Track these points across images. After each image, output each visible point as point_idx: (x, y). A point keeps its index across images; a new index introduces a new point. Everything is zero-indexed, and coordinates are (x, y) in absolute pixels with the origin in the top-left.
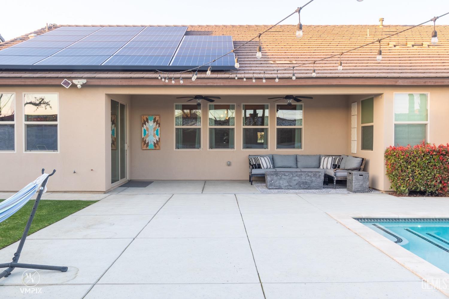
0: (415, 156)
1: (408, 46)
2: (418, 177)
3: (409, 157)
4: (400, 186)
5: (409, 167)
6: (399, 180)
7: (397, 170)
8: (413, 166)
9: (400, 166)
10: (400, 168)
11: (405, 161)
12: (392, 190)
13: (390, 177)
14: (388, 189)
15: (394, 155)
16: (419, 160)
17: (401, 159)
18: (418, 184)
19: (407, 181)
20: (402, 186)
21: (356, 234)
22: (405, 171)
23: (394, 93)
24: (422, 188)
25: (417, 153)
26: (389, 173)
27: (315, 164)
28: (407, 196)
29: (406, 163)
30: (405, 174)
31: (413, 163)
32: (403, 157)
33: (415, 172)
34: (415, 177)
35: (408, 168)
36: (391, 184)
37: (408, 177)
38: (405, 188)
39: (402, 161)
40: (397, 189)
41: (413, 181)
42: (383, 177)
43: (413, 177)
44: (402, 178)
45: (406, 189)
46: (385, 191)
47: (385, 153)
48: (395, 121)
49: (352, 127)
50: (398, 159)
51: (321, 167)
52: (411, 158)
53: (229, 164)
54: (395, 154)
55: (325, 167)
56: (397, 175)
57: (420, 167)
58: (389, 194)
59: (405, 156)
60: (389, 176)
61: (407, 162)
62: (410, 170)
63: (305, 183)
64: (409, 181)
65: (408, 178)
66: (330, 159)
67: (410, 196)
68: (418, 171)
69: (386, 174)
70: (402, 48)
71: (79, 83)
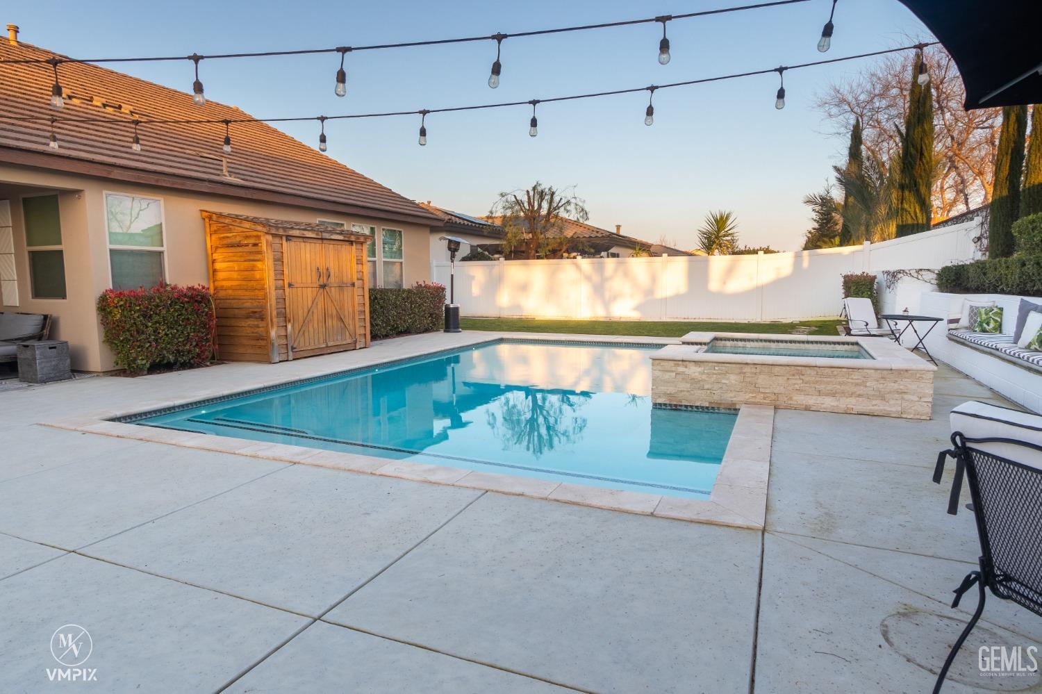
0: (158, 306)
1: (95, 103)
2: (164, 340)
3: (147, 308)
4: (135, 359)
5: (150, 324)
6: (134, 348)
7: (128, 330)
8: (156, 322)
9: (135, 323)
10: (134, 328)
11: (142, 316)
12: (118, 367)
13: (114, 345)
14: (110, 367)
15: (121, 306)
16: (164, 312)
17: (135, 312)
18: (165, 352)
19: (147, 348)
20: (140, 358)
21: (141, 440)
22: (143, 333)
23: (105, 192)
24: (171, 357)
25: (161, 301)
28: (145, 375)
29: (144, 318)
30: (143, 336)
31: (156, 318)
32: (138, 308)
33: (159, 333)
34: (159, 341)
35: (147, 327)
36: (115, 357)
37: (149, 342)
38: (144, 362)
39: (137, 315)
40: (129, 365)
41: (156, 348)
42: (98, 347)
43: (156, 340)
44: (138, 344)
45: (147, 362)
46: (104, 372)
47: (100, 302)
48: (110, 244)
50: (130, 311)
52: (151, 310)
54: (122, 303)
56: (130, 340)
57: (167, 324)
58: (112, 376)
59: (141, 306)
60: (112, 343)
61: (144, 316)
62: (150, 330)
64: (150, 349)
65: (149, 344)
67: (151, 374)
68: (164, 330)
69: (104, 342)
70: (85, 106)
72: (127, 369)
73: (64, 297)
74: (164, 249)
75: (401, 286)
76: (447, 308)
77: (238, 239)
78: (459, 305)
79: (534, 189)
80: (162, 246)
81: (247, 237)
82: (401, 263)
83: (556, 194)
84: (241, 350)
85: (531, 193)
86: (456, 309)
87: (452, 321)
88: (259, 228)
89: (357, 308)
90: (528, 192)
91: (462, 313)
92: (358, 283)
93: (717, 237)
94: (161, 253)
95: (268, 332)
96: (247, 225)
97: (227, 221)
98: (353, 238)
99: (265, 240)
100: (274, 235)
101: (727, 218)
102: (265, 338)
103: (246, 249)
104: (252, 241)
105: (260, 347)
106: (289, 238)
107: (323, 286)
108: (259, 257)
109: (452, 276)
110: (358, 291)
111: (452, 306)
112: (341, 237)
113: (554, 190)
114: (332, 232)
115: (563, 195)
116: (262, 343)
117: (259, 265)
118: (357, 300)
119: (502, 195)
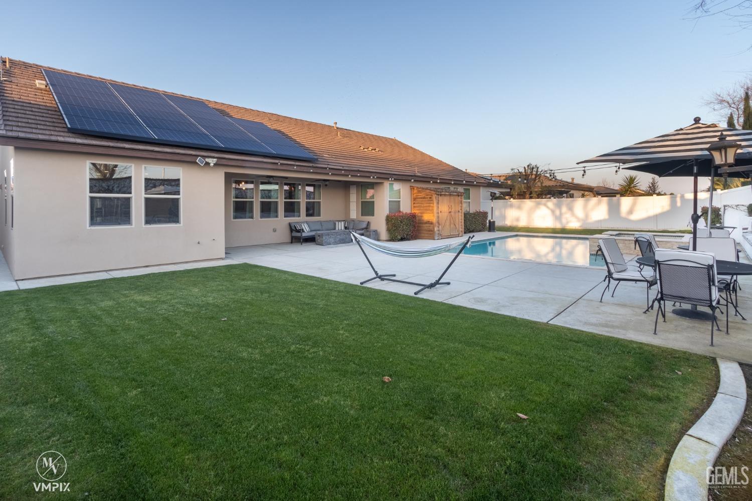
14: (388, 238)
26: (388, 230)
27: (333, 227)
36: (390, 235)
42: (384, 232)
46: (385, 240)
48: (389, 199)
49: (351, 200)
51: (337, 229)
53: (275, 230)
55: (340, 228)
58: (388, 241)
63: (343, 240)
64: (401, 233)
66: (343, 223)
71: (212, 162)
72: (392, 239)
73: (373, 215)
74: (401, 200)
75: (469, 212)
76: (490, 222)
77: (424, 196)
78: (495, 220)
79: (528, 166)
80: (400, 198)
81: (427, 195)
82: (469, 202)
83: (539, 168)
84: (423, 235)
85: (527, 169)
86: (494, 222)
87: (492, 227)
88: (432, 192)
89: (460, 221)
90: (525, 168)
91: (497, 224)
92: (460, 211)
93: (630, 188)
94: (399, 201)
95: (434, 228)
96: (428, 191)
97: (420, 190)
98: (460, 194)
99: (434, 196)
100: (437, 194)
101: (634, 179)
102: (433, 231)
103: (426, 199)
104: (429, 197)
105: (430, 234)
106: (441, 195)
107: (450, 212)
108: (432, 202)
109: (492, 207)
110: (460, 214)
111: (492, 221)
112: (456, 194)
113: (538, 166)
114: (453, 192)
115: (543, 169)
116: (431, 232)
117: (432, 205)
118: (460, 218)
119: (512, 170)
